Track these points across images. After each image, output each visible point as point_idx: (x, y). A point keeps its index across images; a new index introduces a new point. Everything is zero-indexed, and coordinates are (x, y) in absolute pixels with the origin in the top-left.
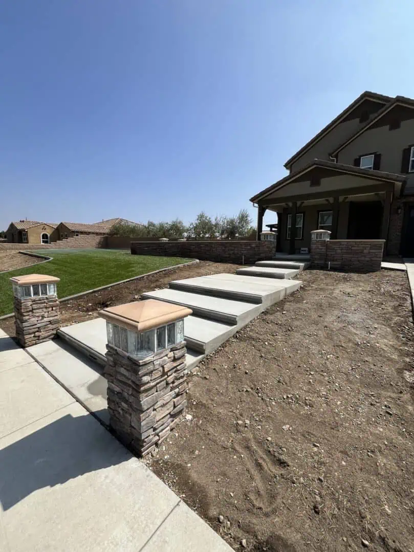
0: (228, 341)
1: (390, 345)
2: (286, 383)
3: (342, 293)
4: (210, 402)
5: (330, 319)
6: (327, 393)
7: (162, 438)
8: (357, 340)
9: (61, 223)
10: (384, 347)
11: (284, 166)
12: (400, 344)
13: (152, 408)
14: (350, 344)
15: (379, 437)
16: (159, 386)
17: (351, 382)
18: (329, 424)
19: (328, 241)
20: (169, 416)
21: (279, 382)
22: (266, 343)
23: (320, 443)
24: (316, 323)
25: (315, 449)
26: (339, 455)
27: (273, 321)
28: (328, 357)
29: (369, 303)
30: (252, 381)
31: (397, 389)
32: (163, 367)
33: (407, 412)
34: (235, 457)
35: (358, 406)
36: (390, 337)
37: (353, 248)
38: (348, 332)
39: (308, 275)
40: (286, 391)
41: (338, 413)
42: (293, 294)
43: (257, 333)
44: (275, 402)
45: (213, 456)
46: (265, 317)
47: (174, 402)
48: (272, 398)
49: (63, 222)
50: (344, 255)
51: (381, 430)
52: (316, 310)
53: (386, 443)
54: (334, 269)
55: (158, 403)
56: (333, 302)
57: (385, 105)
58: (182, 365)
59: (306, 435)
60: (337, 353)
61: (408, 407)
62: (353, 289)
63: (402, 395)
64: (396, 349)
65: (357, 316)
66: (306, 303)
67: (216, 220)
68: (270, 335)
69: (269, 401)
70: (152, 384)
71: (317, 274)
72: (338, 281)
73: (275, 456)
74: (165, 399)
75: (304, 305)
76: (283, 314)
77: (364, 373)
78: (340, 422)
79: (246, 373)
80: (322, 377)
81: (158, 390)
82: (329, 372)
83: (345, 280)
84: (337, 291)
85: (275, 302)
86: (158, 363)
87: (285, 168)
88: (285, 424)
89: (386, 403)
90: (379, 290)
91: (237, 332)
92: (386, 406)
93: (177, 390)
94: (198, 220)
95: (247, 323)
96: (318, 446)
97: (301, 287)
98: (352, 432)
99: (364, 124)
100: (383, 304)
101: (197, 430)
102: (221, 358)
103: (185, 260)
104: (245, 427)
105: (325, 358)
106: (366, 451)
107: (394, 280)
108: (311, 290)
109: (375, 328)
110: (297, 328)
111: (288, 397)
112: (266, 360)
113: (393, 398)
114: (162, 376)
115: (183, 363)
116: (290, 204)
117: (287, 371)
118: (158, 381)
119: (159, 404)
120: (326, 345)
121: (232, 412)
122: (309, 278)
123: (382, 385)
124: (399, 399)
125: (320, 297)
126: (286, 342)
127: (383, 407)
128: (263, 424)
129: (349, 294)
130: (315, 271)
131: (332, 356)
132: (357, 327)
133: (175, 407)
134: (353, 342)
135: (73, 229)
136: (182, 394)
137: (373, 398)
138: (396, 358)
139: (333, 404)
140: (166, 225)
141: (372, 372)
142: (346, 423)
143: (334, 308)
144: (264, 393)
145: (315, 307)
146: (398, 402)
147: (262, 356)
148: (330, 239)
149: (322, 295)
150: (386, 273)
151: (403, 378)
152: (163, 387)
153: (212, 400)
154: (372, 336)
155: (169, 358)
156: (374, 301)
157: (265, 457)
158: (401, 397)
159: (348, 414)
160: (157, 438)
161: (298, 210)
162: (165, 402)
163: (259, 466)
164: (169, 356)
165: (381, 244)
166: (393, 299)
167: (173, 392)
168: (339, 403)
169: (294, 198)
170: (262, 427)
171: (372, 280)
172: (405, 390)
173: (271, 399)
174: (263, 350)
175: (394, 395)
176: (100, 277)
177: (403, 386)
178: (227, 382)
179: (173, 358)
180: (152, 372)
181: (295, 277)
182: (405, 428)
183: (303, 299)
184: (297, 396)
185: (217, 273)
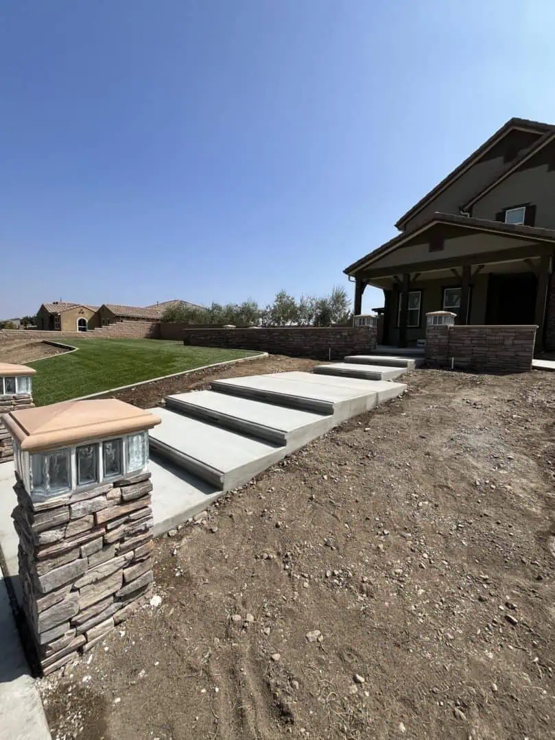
0: (267, 470)
1: (532, 489)
2: (338, 548)
3: (464, 402)
4: (202, 573)
5: (438, 442)
6: (404, 571)
7: (93, 638)
8: (476, 477)
9: (103, 306)
10: (518, 491)
11: (396, 226)
12: (547, 487)
13: (70, 587)
14: (463, 484)
15: (482, 671)
16: (86, 549)
17: (451, 553)
18: (394, 635)
19: (451, 328)
20: (112, 598)
21: (326, 545)
22: (325, 477)
23: (366, 675)
24: (414, 447)
25: (354, 689)
26: (398, 706)
27: (346, 441)
28: (421, 504)
29: (506, 420)
30: (283, 541)
31: (533, 571)
32: (94, 514)
33: (546, 620)
34: (204, 691)
35: (454, 601)
36: (532, 475)
37: (488, 338)
38: (464, 464)
39: (418, 376)
40: (335, 563)
41: (415, 613)
42: (389, 403)
43: (317, 460)
44: (310, 583)
45: (166, 683)
46: (336, 435)
47: (123, 575)
48: (306, 575)
49: (106, 304)
50: (475, 348)
51: (491, 656)
52: (418, 427)
53: (496, 688)
54: (458, 368)
55: (86, 577)
56: (448, 415)
57: (540, 136)
58: (144, 510)
59: (345, 655)
60: (437, 498)
61: (549, 608)
62: (483, 397)
63: (541, 584)
64: (540, 496)
65: (481, 438)
66: (406, 416)
67: (301, 301)
68: (336, 463)
69: (300, 580)
70: (66, 545)
71: (432, 375)
72: (464, 384)
73: (275, 697)
74: (100, 570)
75: (402, 419)
76: (365, 431)
77: (476, 537)
78: (414, 632)
79: (277, 526)
80: (402, 540)
81: (84, 554)
82: (415, 530)
83: (474, 383)
84: (458, 400)
85: (357, 413)
86: (81, 507)
87: (396, 229)
88: (312, 628)
89: (508, 598)
90: (524, 400)
91: (286, 457)
92: (507, 604)
93: (130, 554)
94: (277, 301)
95: (304, 443)
96: (360, 683)
97: (404, 393)
98: (433, 656)
99: (510, 164)
100: (527, 421)
101: (161, 626)
102: (247, 498)
103: (248, 352)
104: (244, 627)
105: (416, 506)
106: (451, 703)
107: (550, 385)
108: (418, 397)
109: (509, 458)
110: (381, 453)
111: (333, 574)
112: (317, 505)
113: (522, 589)
114: (92, 530)
115: (146, 507)
116: (401, 277)
117: (346, 525)
118: (84, 538)
119: (88, 578)
120: (421, 484)
121: (231, 595)
122: (420, 380)
123: (506, 562)
124: (533, 592)
125: (431, 409)
126: (357, 477)
127: (501, 607)
128: (277, 623)
129: (475, 404)
130: (429, 371)
131: (427, 503)
132: (479, 456)
133: (125, 583)
134: (469, 481)
135: (117, 313)
136: (142, 561)
137: (485, 586)
138: (539, 512)
139: (409, 594)
140: (235, 308)
141: (492, 535)
142: (424, 634)
143: (448, 425)
144: (295, 564)
145: (418, 422)
146: (532, 598)
147: (311, 499)
148: (455, 324)
149: (433, 405)
150: (539, 375)
151: (547, 550)
152: (96, 549)
153: (207, 571)
154: (501, 472)
155: (109, 499)
156: (514, 416)
157: (257, 695)
158: (537, 588)
159: (434, 617)
160: (82, 639)
161: (411, 286)
162: (100, 576)
163: (240, 715)
164: (109, 495)
165: (532, 332)
166: (546, 414)
167: (121, 558)
168: (421, 591)
169: (405, 269)
170: (271, 631)
171: (515, 385)
172: (548, 575)
173: (303, 576)
174: (317, 488)
175: (525, 583)
176: (126, 373)
177: (544, 566)
178: (243, 540)
179: (118, 499)
180: (68, 522)
181: (399, 379)
182: (538, 656)
183: (402, 410)
184: (350, 574)
185: (287, 371)
